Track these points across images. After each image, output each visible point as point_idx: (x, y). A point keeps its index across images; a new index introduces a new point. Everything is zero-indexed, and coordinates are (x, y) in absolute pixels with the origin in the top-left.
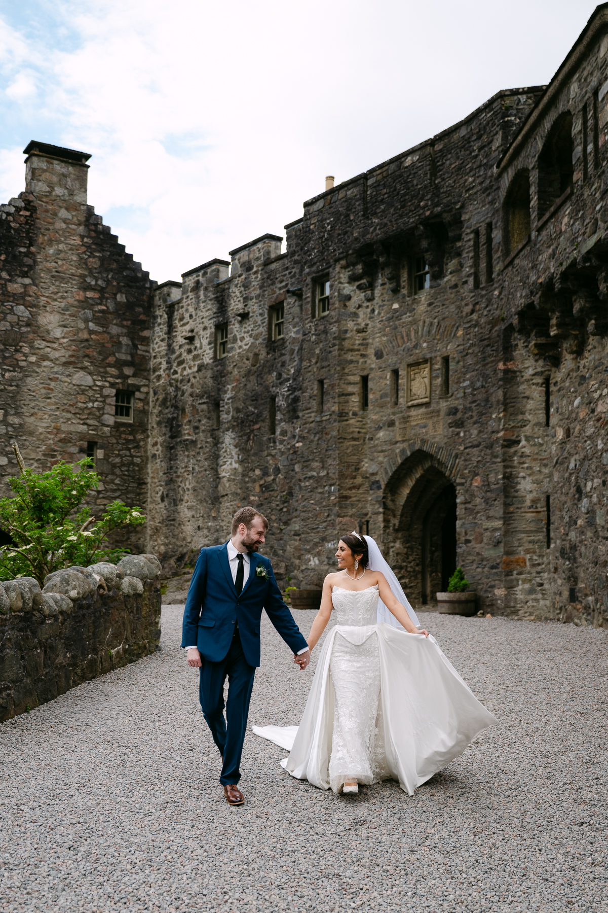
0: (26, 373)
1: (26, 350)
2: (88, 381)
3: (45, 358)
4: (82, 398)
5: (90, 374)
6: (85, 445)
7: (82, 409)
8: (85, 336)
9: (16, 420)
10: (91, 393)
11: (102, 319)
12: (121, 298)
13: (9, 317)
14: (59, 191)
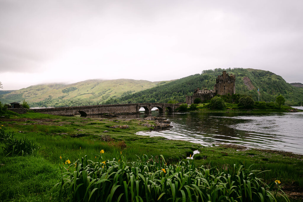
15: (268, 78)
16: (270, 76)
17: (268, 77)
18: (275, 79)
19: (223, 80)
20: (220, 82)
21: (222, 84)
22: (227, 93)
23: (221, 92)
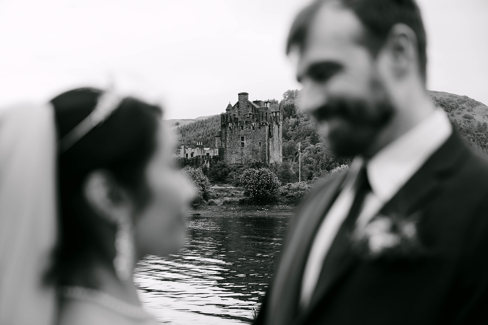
15: (466, 117)
16: (469, 111)
17: (465, 112)
18: (482, 118)
19: (237, 118)
20: (230, 124)
21: (236, 131)
22: (248, 157)
23: (232, 155)
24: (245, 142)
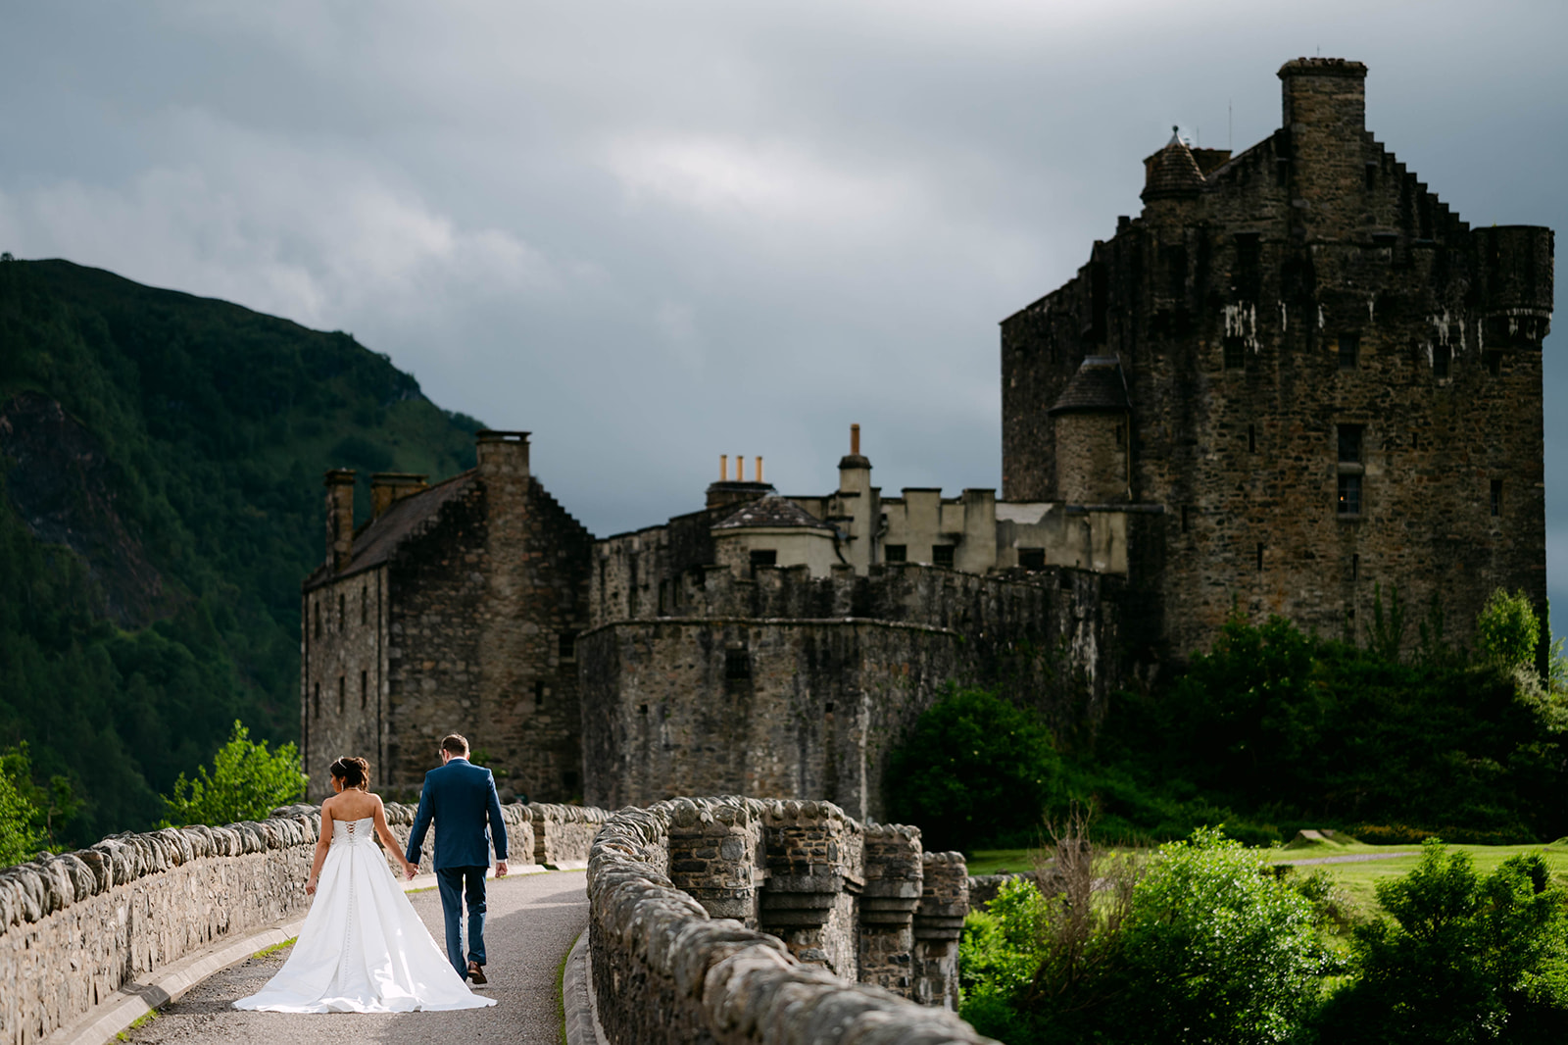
0: (483, 628)
1: (482, 609)
2: (535, 629)
3: (498, 614)
4: (530, 645)
5: (537, 623)
6: (534, 685)
7: (530, 655)
8: (531, 591)
9: (475, 669)
10: (537, 640)
11: (544, 576)
12: (562, 554)
13: (468, 584)
14: (505, 469)
20: (1230, 310)
21: (1298, 376)
22: (1402, 594)
23: (1263, 578)
24: (1372, 470)
